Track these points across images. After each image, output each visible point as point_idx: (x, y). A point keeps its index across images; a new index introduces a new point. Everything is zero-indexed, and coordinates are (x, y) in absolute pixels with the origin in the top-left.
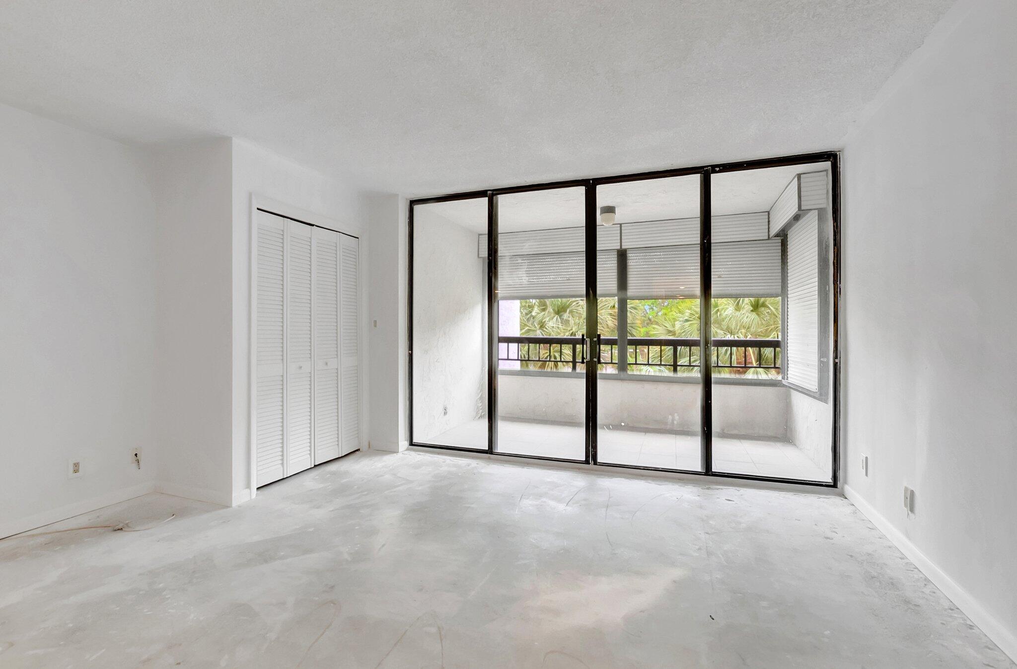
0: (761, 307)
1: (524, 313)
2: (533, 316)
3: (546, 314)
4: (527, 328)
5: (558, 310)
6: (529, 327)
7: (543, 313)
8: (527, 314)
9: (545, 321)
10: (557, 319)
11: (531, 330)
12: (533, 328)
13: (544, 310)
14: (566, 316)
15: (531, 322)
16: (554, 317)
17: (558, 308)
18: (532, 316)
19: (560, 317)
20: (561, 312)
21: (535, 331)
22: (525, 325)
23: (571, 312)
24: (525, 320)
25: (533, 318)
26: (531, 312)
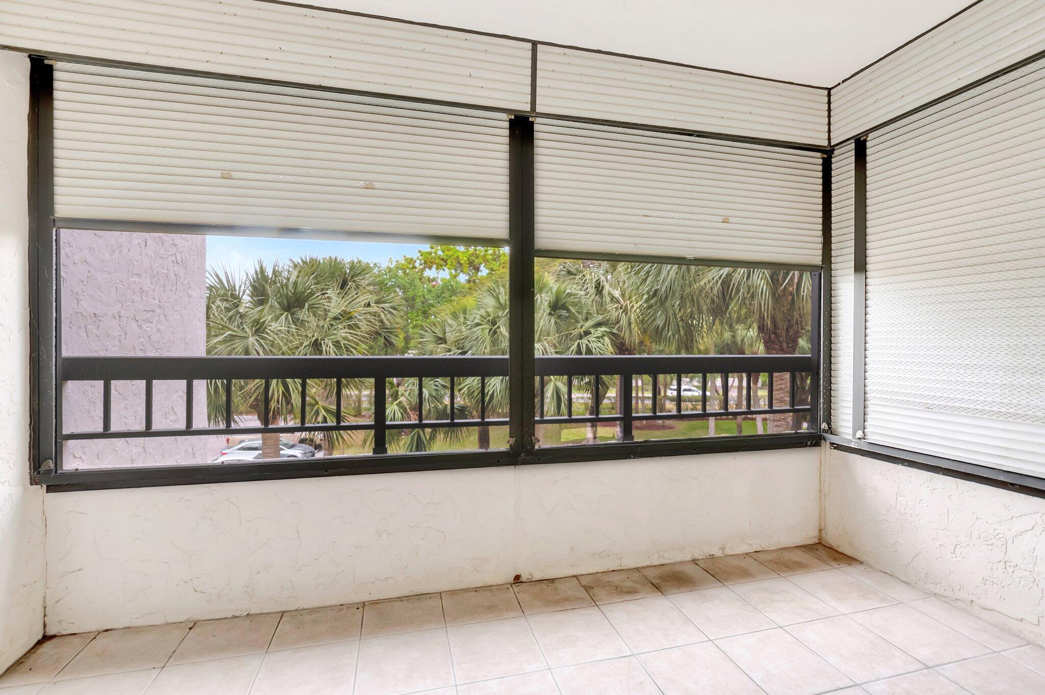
0: (559, 309)
1: (223, 308)
2: (240, 313)
3: (266, 311)
4: (230, 332)
5: (289, 304)
6: (233, 331)
7: (260, 308)
8: (228, 310)
9: (264, 322)
10: (286, 319)
11: (236, 336)
12: (241, 334)
13: (261, 302)
14: (303, 314)
15: (236, 323)
16: (282, 314)
17: (288, 301)
18: (238, 312)
19: (292, 314)
20: (294, 307)
21: (246, 338)
22: (224, 326)
23: (311, 307)
24: (225, 319)
25: (241, 317)
26: (237, 306)
